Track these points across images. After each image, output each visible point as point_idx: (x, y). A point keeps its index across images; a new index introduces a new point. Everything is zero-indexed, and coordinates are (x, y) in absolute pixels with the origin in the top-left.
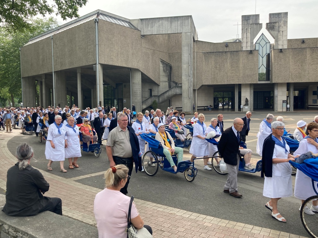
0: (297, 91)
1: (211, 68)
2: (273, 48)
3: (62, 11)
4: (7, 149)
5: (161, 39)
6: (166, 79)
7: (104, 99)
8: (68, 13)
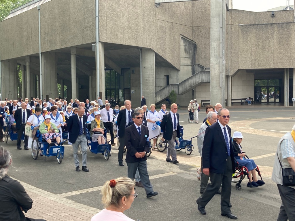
1: (250, 46)
5: (183, 8)
6: (188, 62)
7: (106, 89)
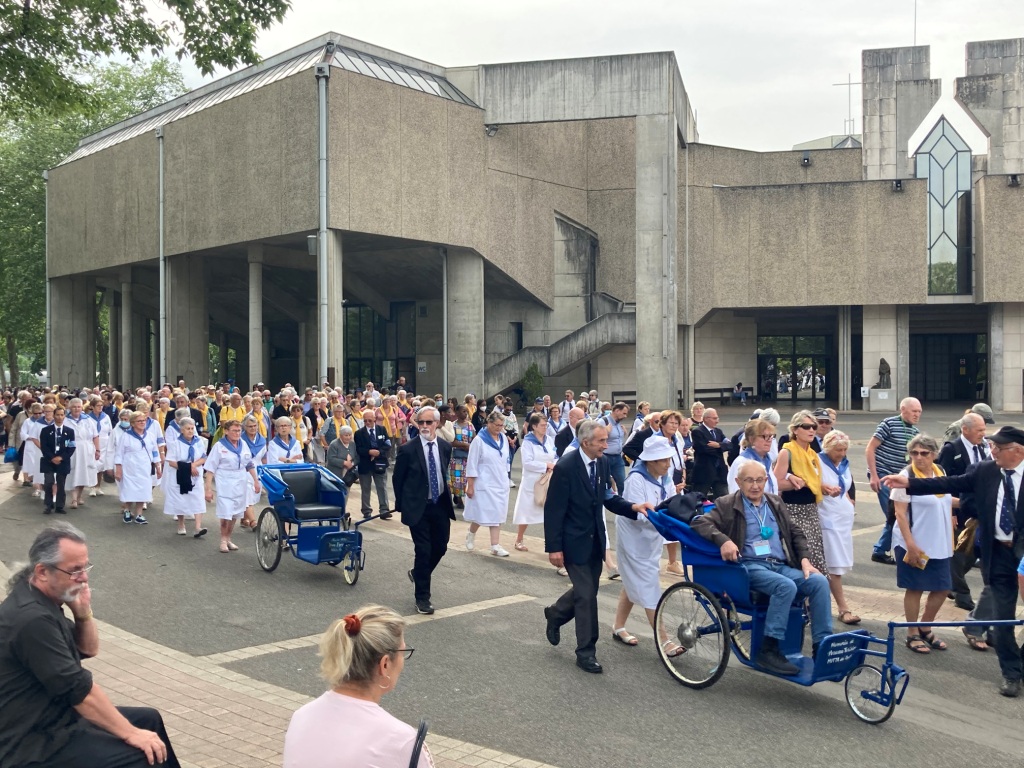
2: (985, 171)
3: (197, 43)
5: (560, 138)
6: (576, 286)
7: (347, 361)
8: (219, 48)
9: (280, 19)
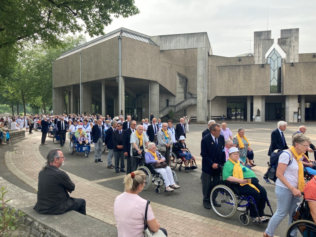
0: (309, 103)
1: (224, 80)
2: (285, 62)
3: (90, 30)
4: (38, 152)
5: (178, 54)
6: (182, 90)
8: (95, 31)
9: (110, 24)
